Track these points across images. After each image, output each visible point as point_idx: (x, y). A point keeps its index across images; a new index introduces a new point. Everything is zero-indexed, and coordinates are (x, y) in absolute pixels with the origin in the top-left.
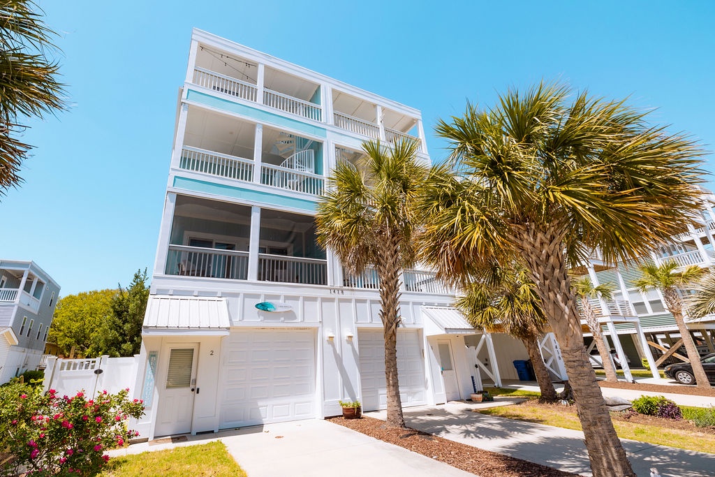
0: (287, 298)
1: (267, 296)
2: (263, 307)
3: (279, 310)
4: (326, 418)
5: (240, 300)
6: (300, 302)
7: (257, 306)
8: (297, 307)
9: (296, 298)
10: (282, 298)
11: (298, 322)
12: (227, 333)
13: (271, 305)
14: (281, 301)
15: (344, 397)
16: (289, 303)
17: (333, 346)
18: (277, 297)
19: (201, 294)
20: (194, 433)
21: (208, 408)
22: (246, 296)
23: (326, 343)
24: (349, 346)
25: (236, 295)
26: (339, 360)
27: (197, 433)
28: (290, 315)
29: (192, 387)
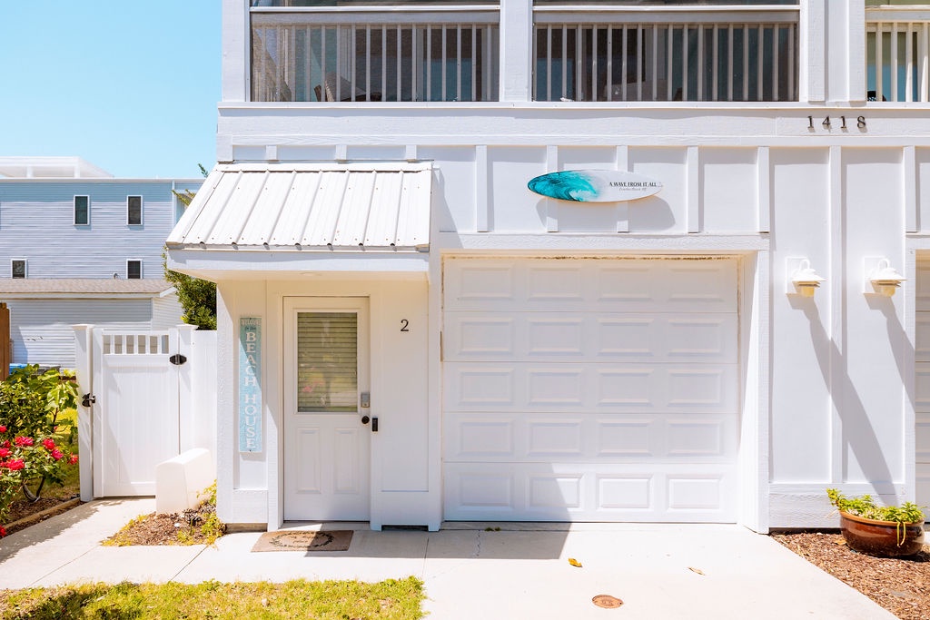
0: (639, 155)
1: (566, 153)
2: (556, 188)
3: (611, 195)
4: (773, 532)
5: (476, 168)
6: (688, 169)
7: (533, 185)
8: (677, 184)
9: (673, 155)
10: (622, 154)
11: (681, 233)
12: (420, 266)
13: (581, 181)
14: (617, 168)
15: (845, 475)
16: (644, 171)
17: (812, 312)
18: (605, 154)
19: (357, 154)
20: (376, 526)
22: (498, 153)
23: (783, 305)
24: (879, 317)
25: (462, 153)
26: (832, 361)
27: (384, 527)
28: (652, 211)
29: (362, 412)
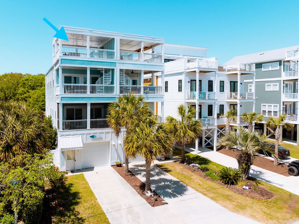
0: (100, 133)
1: (93, 133)
2: (92, 137)
3: (97, 137)
4: (111, 166)
5: (85, 136)
6: (104, 134)
7: (90, 137)
8: (103, 136)
9: (103, 133)
10: (98, 133)
11: (104, 140)
12: (82, 148)
13: (95, 136)
14: (98, 134)
15: (118, 160)
16: (100, 135)
17: (115, 147)
18: (97, 133)
19: (74, 135)
20: (75, 170)
21: (79, 165)
22: (87, 134)
23: (112, 146)
24: (120, 146)
25: (84, 134)
26: (117, 150)
27: (77, 170)
28: (101, 138)
29: (74, 159)
